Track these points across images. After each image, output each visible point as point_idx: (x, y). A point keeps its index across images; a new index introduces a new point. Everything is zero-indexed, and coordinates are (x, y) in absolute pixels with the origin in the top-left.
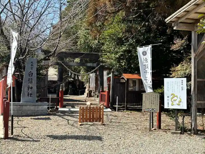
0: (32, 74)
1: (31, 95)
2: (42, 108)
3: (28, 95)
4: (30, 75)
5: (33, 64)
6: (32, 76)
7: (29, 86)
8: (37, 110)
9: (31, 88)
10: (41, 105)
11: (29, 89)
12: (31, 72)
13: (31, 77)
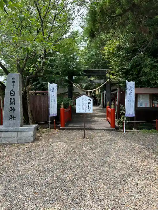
0: (14, 92)
1: (14, 119)
2: (26, 134)
3: (11, 119)
4: (12, 94)
5: (14, 81)
6: (14, 95)
7: (11, 107)
8: (20, 136)
9: (14, 110)
10: (25, 131)
11: (11, 110)
12: (12, 90)
13: (13, 97)
